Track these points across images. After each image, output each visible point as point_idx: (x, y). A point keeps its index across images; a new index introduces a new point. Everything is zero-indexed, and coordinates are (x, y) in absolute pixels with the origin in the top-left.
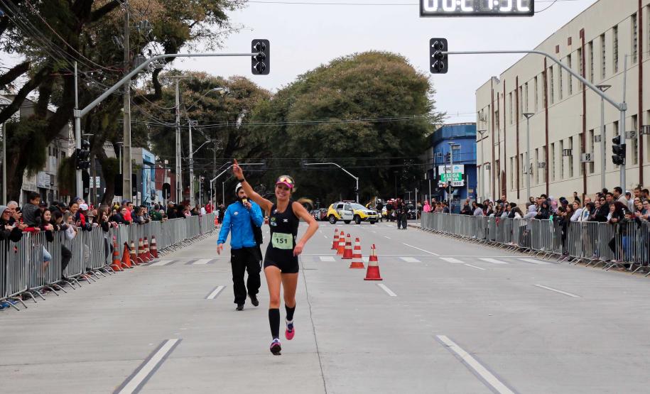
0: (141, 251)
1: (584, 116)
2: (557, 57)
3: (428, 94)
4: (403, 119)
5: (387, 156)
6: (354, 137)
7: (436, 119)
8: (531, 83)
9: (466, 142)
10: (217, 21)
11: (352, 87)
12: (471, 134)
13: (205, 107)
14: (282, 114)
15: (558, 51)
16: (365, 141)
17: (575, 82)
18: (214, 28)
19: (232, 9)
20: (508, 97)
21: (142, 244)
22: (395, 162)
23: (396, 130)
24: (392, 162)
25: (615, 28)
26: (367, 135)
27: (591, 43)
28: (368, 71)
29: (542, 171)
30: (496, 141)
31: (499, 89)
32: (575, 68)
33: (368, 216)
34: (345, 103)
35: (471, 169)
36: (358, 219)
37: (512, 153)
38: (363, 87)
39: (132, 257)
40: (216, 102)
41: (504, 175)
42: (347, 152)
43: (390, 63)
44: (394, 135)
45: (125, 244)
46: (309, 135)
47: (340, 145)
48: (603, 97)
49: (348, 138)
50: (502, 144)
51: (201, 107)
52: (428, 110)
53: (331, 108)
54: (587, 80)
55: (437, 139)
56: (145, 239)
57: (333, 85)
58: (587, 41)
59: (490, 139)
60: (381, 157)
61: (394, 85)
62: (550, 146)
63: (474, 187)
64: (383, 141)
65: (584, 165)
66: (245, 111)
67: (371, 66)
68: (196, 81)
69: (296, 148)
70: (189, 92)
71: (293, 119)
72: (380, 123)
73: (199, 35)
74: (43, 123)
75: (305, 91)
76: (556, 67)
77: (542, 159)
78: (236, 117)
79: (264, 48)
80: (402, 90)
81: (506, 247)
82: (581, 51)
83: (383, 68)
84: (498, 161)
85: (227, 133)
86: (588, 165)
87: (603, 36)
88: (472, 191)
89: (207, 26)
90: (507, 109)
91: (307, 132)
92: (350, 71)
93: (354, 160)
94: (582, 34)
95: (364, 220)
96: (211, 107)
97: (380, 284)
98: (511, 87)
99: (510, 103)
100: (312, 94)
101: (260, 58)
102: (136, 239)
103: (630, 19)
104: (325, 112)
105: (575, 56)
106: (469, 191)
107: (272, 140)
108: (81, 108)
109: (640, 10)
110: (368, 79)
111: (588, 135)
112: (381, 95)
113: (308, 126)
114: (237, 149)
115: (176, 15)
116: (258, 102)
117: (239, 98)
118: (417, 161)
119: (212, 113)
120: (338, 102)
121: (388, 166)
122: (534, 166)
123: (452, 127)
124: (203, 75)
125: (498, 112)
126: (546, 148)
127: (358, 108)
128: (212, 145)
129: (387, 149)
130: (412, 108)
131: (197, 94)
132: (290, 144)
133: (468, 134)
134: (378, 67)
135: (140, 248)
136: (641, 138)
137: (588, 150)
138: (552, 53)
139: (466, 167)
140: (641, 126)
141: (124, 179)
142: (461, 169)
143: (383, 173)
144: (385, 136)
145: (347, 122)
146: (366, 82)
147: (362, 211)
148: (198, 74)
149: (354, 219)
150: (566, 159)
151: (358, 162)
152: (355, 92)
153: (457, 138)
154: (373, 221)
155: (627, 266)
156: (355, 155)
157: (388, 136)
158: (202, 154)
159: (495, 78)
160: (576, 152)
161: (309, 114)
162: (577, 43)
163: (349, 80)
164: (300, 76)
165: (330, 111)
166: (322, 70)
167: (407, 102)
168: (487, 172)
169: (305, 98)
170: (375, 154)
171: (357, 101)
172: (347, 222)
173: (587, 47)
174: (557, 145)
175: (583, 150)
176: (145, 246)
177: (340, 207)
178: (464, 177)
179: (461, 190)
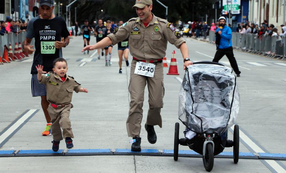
0: (16, 52)
21: (17, 47)
35: (245, 2)
39: (10, 55)
45: (5, 46)
56: (19, 43)
63: (246, 14)
81: (266, 55)
88: (245, 17)
102: (13, 43)
106: (243, 17)
135: (16, 49)
142: (238, 2)
168: (256, 4)
176: (19, 48)
178: (240, 7)
179: (238, 16)
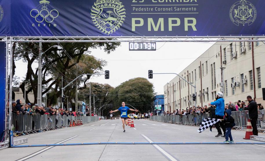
0: (78, 123)
1: (189, 91)
2: (182, 77)
3: (153, 88)
4: (147, 94)
5: (143, 103)
6: (134, 98)
7: (155, 94)
8: (176, 84)
9: (162, 99)
10: (100, 69)
11: (134, 86)
12: (163, 97)
13: (98, 91)
14: (117, 93)
15: (182, 76)
16: (137, 99)
17: (187, 83)
18: (99, 71)
19: (104, 66)
20: (171, 87)
21: (78, 121)
22: (145, 104)
23: (145, 96)
24: (144, 104)
25: (195, 70)
26: (137, 98)
27: (190, 74)
28: (138, 82)
29: (179, 105)
30: (169, 99)
31: (169, 86)
32: (186, 79)
33: (137, 117)
34: (132, 90)
35: (163, 106)
36: (135, 118)
37: (172, 101)
38: (137, 86)
39: (75, 124)
40: (100, 90)
41: (171, 107)
42: (133, 102)
43: (143, 80)
44: (144, 98)
45: (73, 121)
46: (123, 98)
47: (131, 100)
48: (192, 86)
49: (133, 98)
50: (170, 99)
51: (97, 91)
52: (153, 92)
53: (129, 91)
54: (189, 82)
55: (154, 99)
56: (79, 120)
57: (129, 85)
58: (189, 73)
59: (167, 98)
60: (141, 103)
61: (144, 85)
62: (181, 99)
63: (163, 110)
64: (141, 99)
65: (189, 103)
66: (108, 92)
67: (139, 81)
68: (96, 85)
69: (120, 101)
70: (94, 88)
71: (119, 94)
72: (141, 95)
73: (95, 73)
74: (56, 93)
75: (122, 87)
76: (182, 80)
77: (179, 103)
78: (106, 94)
79: (108, 73)
80: (146, 87)
81: (169, 123)
82: (188, 76)
83: (141, 81)
84: (169, 103)
85: (103, 98)
86: (190, 103)
87: (192, 72)
88: (163, 111)
89: (98, 70)
90: (171, 90)
91: (123, 97)
92: (133, 82)
93: (134, 104)
94: (188, 71)
95: (136, 118)
96: (99, 91)
97: (134, 128)
98: (172, 85)
99: (172, 89)
100: (124, 88)
101: (107, 75)
102: (77, 119)
103: (198, 68)
104: (127, 92)
105: (186, 77)
106: (162, 111)
107: (114, 99)
108: (63, 87)
109: (201, 65)
110: (138, 84)
111: (190, 96)
112: (141, 88)
113: (123, 95)
114: (106, 102)
115: (90, 67)
116: (111, 90)
117: (106, 89)
118: (150, 104)
119: (100, 93)
120: (130, 90)
121: (143, 105)
122: (178, 104)
123: (158, 96)
124: (98, 83)
125: (169, 91)
126: (180, 100)
127: (135, 91)
128: (99, 100)
129: (143, 101)
130: (149, 91)
131: (96, 88)
132: (119, 100)
133: (162, 97)
134: (140, 81)
135: (78, 122)
136: (202, 96)
137: (190, 100)
138: (181, 76)
139: (162, 105)
140: (202, 93)
141: (76, 107)
142: (161, 106)
143: (142, 107)
144: (142, 98)
145: (133, 94)
146: (137, 85)
147: (136, 116)
148: (96, 83)
149: (134, 118)
150: (185, 102)
151: (135, 105)
152: (135, 87)
153: (159, 98)
154: (138, 119)
155: (196, 125)
156: (135, 103)
157: (143, 98)
158: (97, 103)
159: (168, 83)
160: (187, 100)
161: (123, 93)
162: (187, 74)
163: (133, 84)
164: (121, 84)
165: (128, 92)
166: (127, 82)
167: (148, 90)
168: (166, 106)
169: (122, 89)
170: (140, 102)
171: (135, 89)
172: (132, 119)
173: (189, 75)
174: (183, 99)
175: (189, 100)
176: (79, 122)
177: (130, 115)
178: (161, 108)
179: (161, 111)
